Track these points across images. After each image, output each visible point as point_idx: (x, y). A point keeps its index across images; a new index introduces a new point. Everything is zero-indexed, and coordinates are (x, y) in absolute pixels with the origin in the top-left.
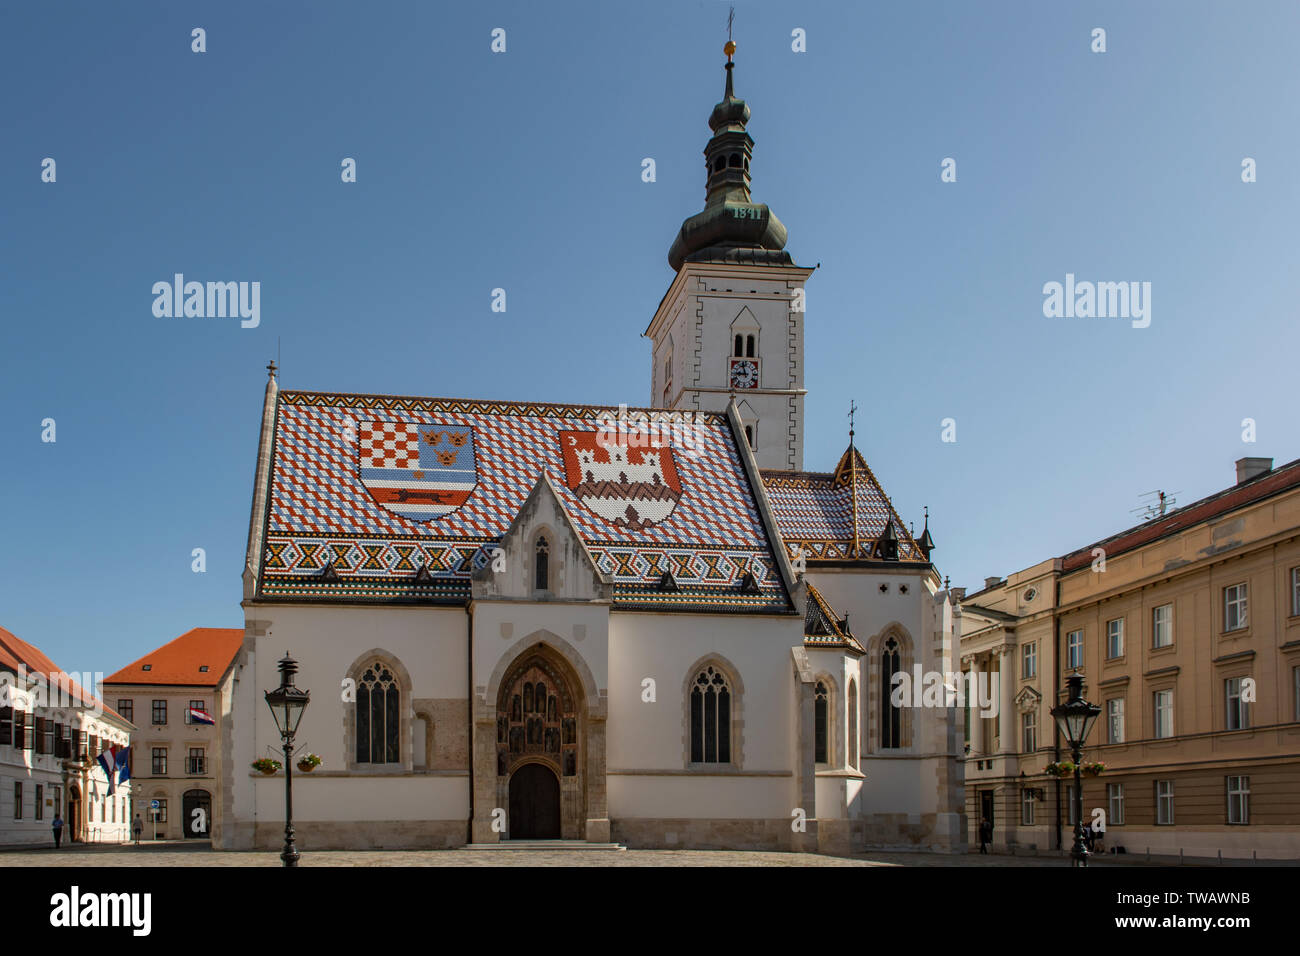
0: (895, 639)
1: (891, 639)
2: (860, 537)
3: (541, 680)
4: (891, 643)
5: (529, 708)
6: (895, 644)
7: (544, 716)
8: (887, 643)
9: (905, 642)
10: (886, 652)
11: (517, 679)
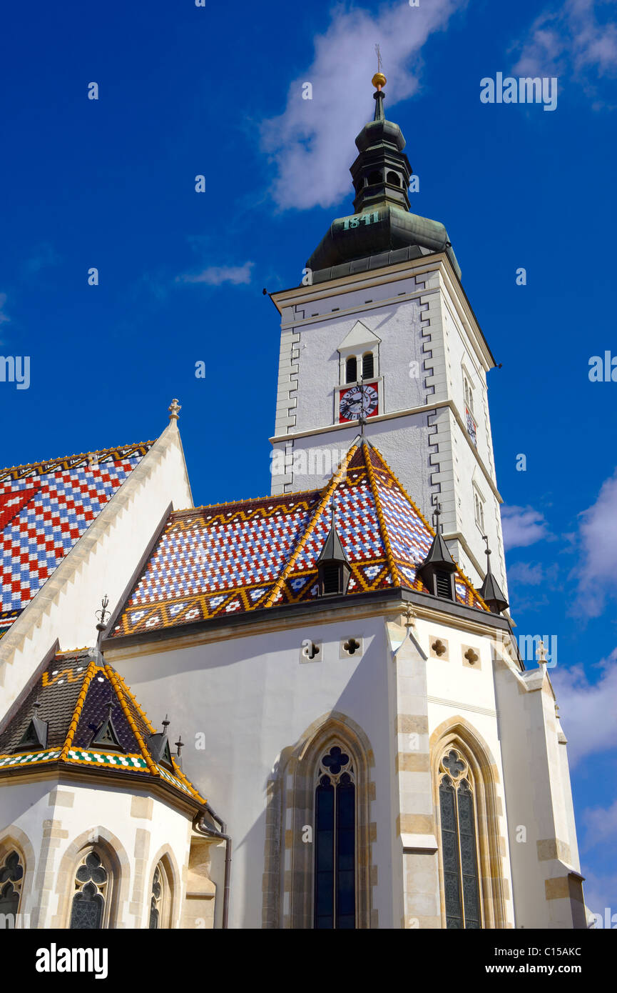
0: (345, 750)
1: (336, 751)
2: (297, 570)
4: (336, 759)
6: (344, 759)
8: (326, 761)
9: (360, 754)
10: (325, 779)
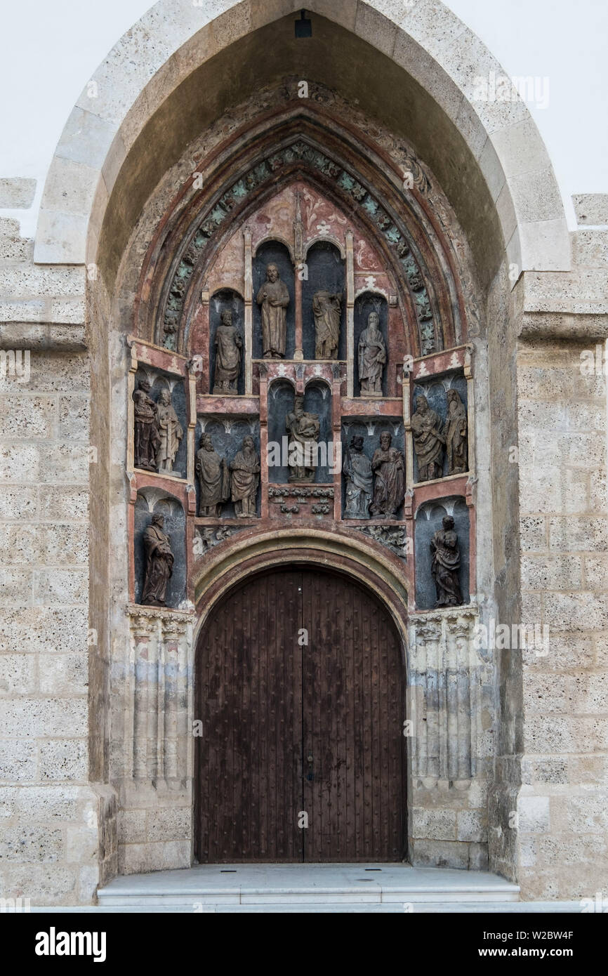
3: (324, 231)
5: (275, 339)
7: (339, 372)
11: (227, 226)
